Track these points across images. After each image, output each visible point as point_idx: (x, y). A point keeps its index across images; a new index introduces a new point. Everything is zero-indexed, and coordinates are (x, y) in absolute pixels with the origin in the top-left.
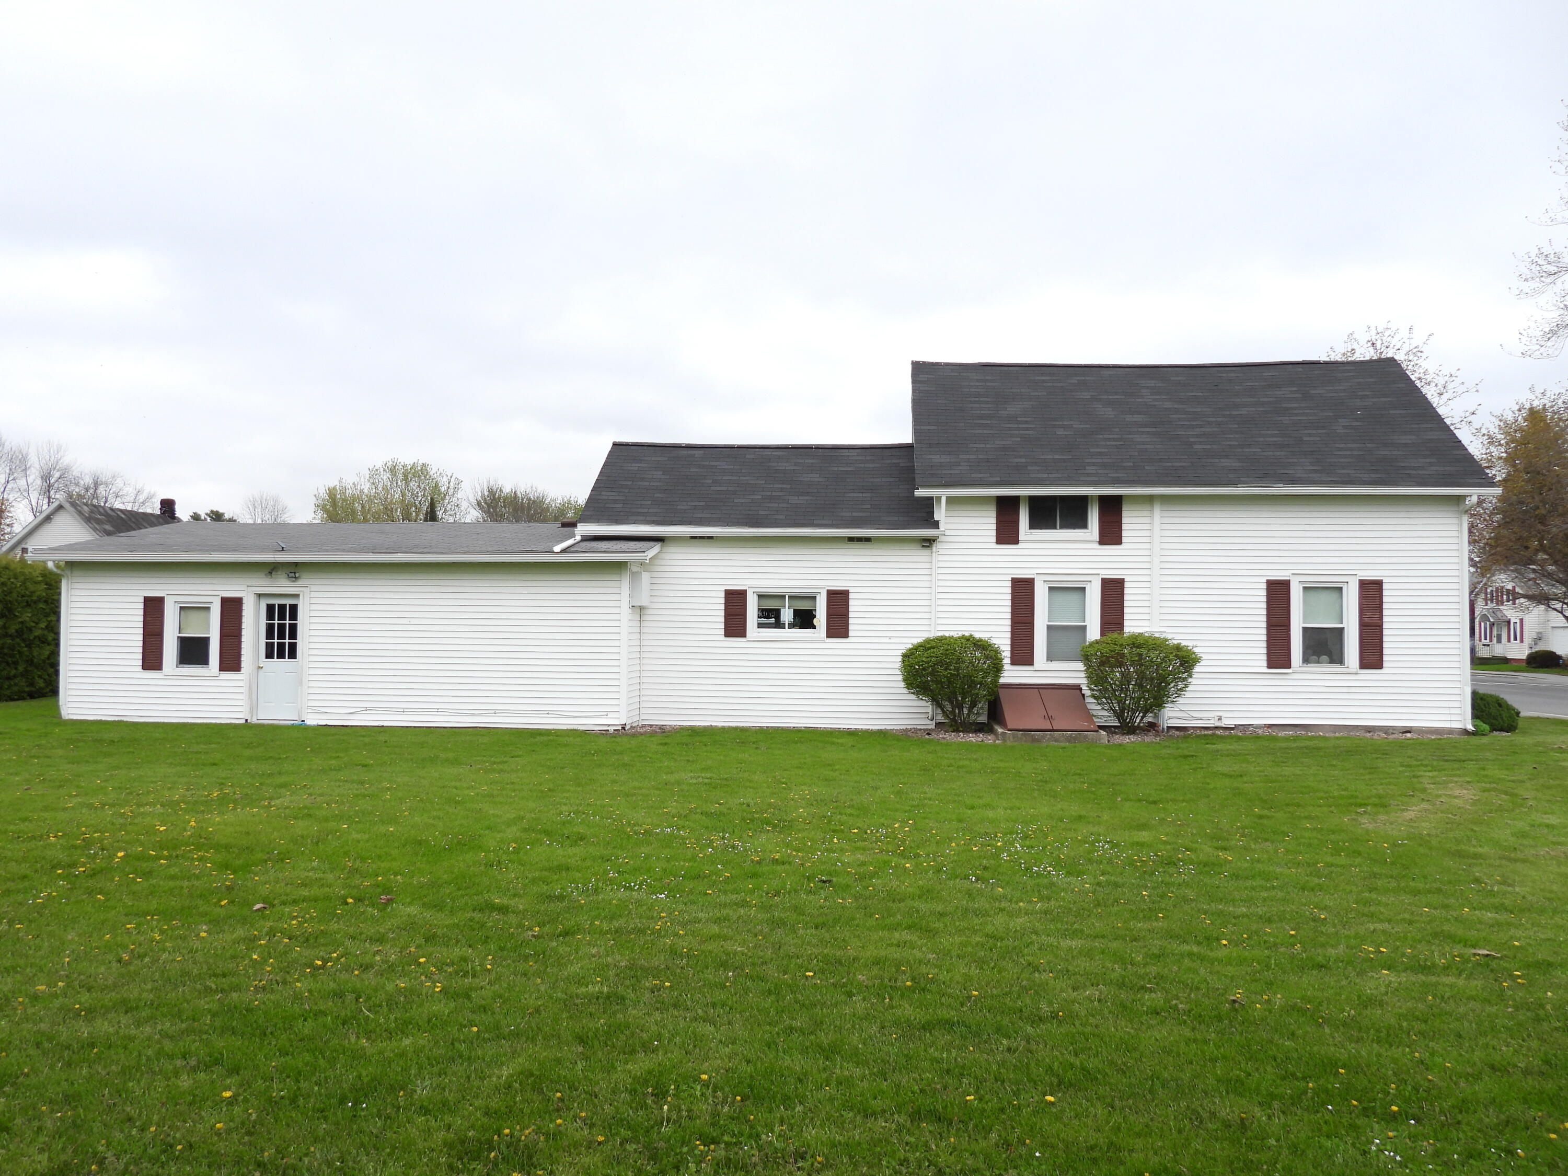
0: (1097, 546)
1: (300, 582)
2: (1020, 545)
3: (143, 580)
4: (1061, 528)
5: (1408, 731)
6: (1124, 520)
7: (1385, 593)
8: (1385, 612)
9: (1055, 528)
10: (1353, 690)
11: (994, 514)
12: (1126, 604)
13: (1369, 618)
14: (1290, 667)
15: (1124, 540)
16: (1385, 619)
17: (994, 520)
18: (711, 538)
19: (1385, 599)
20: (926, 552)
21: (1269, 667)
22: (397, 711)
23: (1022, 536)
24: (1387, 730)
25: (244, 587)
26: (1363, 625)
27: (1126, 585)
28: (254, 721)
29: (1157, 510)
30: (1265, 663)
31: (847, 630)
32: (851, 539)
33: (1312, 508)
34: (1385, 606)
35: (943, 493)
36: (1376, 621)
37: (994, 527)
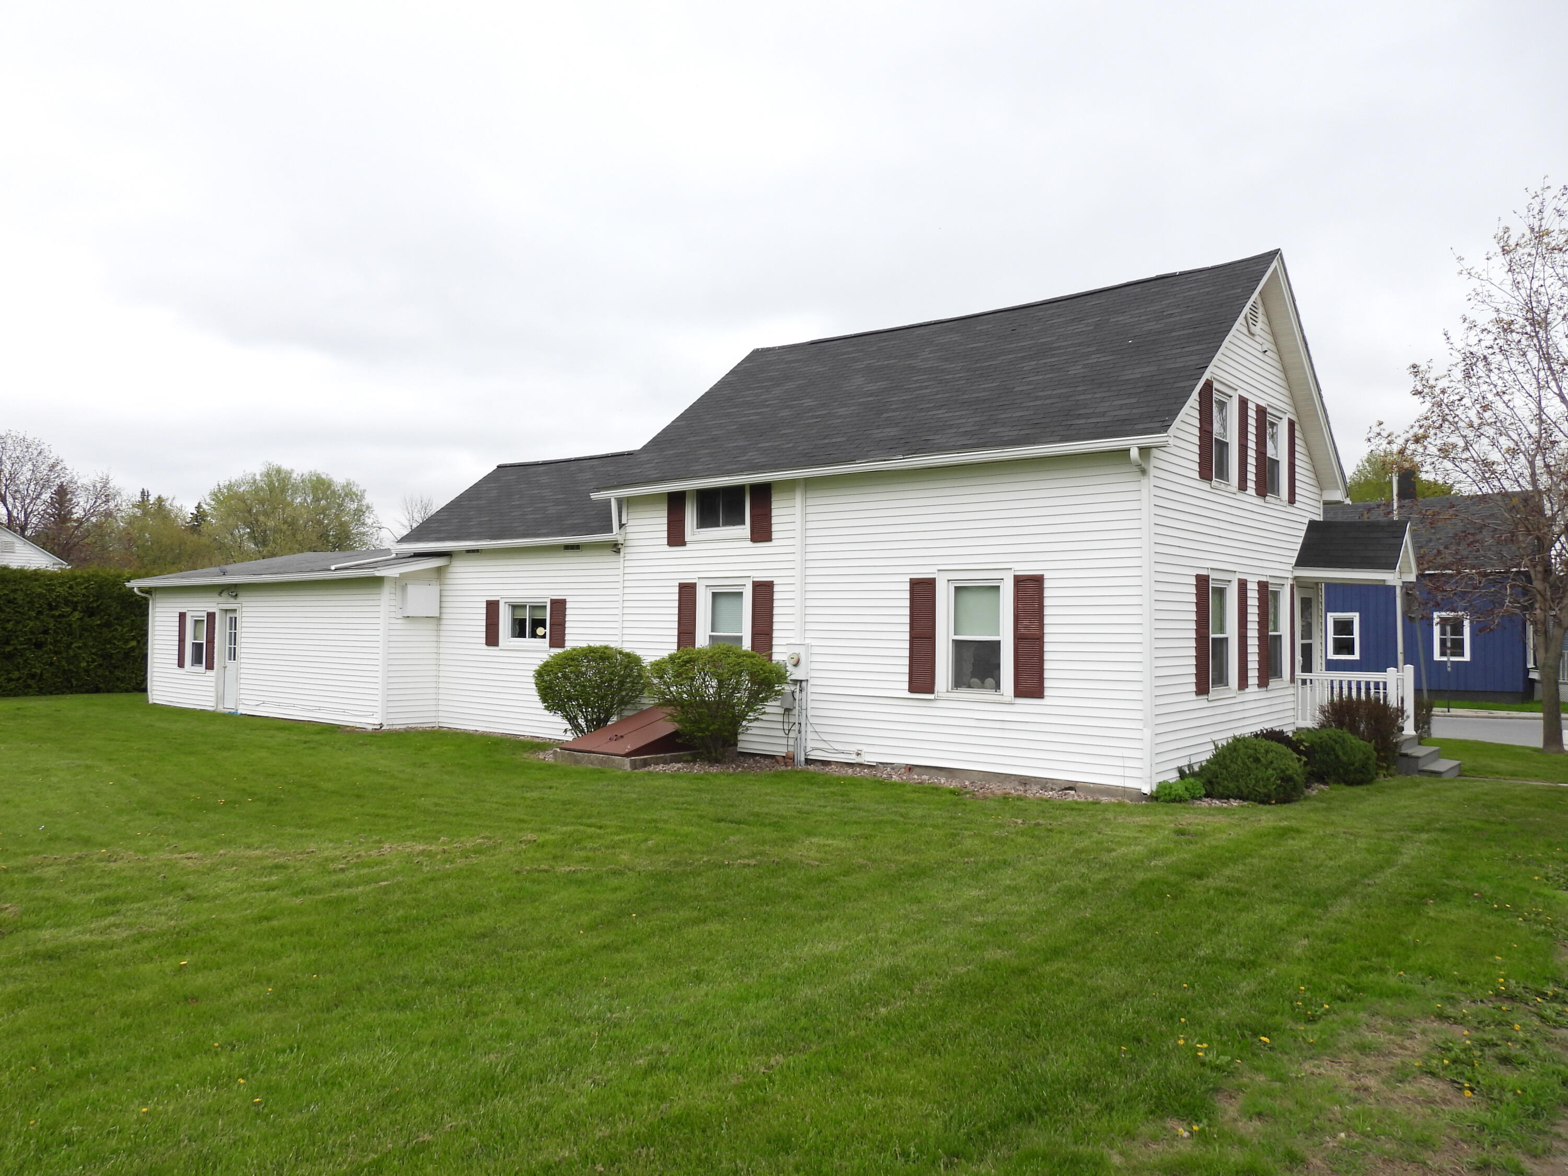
0: (750, 544)
1: (240, 599)
2: (688, 547)
3: (177, 600)
4: (724, 525)
5: (1071, 787)
6: (774, 512)
7: (1047, 593)
8: (1047, 620)
9: (719, 526)
10: (1007, 726)
11: (665, 513)
12: (776, 611)
13: (1026, 627)
14: (931, 691)
15: (774, 536)
16: (1047, 629)
17: (665, 520)
18: (477, 551)
19: (1047, 602)
20: (614, 558)
21: (911, 690)
22: (279, 705)
23: (688, 537)
24: (1044, 783)
25: (214, 605)
26: (1019, 638)
27: (776, 589)
28: (221, 709)
29: (798, 497)
30: (906, 686)
31: (564, 641)
32: (568, 547)
33: (966, 482)
34: (1047, 611)
35: (612, 495)
36: (1034, 632)
37: (665, 527)
